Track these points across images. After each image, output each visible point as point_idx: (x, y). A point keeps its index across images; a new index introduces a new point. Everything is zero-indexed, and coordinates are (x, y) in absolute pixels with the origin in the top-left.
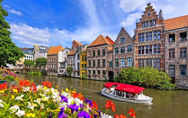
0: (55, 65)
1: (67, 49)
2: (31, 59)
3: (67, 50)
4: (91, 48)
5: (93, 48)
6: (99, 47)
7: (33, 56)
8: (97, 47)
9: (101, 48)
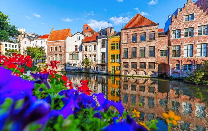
0: (61, 55)
1: (78, 33)
2: (15, 49)
3: (79, 36)
4: (128, 31)
5: (133, 30)
6: (144, 29)
7: (18, 45)
8: (140, 29)
9: (147, 30)
